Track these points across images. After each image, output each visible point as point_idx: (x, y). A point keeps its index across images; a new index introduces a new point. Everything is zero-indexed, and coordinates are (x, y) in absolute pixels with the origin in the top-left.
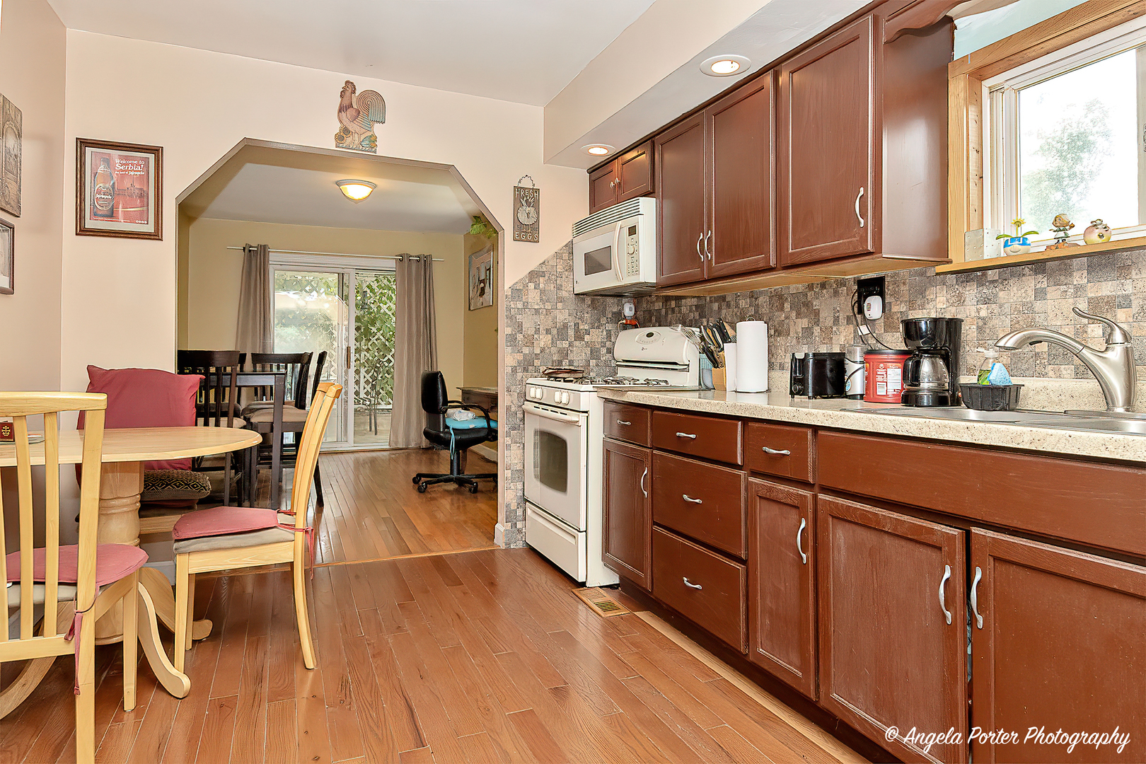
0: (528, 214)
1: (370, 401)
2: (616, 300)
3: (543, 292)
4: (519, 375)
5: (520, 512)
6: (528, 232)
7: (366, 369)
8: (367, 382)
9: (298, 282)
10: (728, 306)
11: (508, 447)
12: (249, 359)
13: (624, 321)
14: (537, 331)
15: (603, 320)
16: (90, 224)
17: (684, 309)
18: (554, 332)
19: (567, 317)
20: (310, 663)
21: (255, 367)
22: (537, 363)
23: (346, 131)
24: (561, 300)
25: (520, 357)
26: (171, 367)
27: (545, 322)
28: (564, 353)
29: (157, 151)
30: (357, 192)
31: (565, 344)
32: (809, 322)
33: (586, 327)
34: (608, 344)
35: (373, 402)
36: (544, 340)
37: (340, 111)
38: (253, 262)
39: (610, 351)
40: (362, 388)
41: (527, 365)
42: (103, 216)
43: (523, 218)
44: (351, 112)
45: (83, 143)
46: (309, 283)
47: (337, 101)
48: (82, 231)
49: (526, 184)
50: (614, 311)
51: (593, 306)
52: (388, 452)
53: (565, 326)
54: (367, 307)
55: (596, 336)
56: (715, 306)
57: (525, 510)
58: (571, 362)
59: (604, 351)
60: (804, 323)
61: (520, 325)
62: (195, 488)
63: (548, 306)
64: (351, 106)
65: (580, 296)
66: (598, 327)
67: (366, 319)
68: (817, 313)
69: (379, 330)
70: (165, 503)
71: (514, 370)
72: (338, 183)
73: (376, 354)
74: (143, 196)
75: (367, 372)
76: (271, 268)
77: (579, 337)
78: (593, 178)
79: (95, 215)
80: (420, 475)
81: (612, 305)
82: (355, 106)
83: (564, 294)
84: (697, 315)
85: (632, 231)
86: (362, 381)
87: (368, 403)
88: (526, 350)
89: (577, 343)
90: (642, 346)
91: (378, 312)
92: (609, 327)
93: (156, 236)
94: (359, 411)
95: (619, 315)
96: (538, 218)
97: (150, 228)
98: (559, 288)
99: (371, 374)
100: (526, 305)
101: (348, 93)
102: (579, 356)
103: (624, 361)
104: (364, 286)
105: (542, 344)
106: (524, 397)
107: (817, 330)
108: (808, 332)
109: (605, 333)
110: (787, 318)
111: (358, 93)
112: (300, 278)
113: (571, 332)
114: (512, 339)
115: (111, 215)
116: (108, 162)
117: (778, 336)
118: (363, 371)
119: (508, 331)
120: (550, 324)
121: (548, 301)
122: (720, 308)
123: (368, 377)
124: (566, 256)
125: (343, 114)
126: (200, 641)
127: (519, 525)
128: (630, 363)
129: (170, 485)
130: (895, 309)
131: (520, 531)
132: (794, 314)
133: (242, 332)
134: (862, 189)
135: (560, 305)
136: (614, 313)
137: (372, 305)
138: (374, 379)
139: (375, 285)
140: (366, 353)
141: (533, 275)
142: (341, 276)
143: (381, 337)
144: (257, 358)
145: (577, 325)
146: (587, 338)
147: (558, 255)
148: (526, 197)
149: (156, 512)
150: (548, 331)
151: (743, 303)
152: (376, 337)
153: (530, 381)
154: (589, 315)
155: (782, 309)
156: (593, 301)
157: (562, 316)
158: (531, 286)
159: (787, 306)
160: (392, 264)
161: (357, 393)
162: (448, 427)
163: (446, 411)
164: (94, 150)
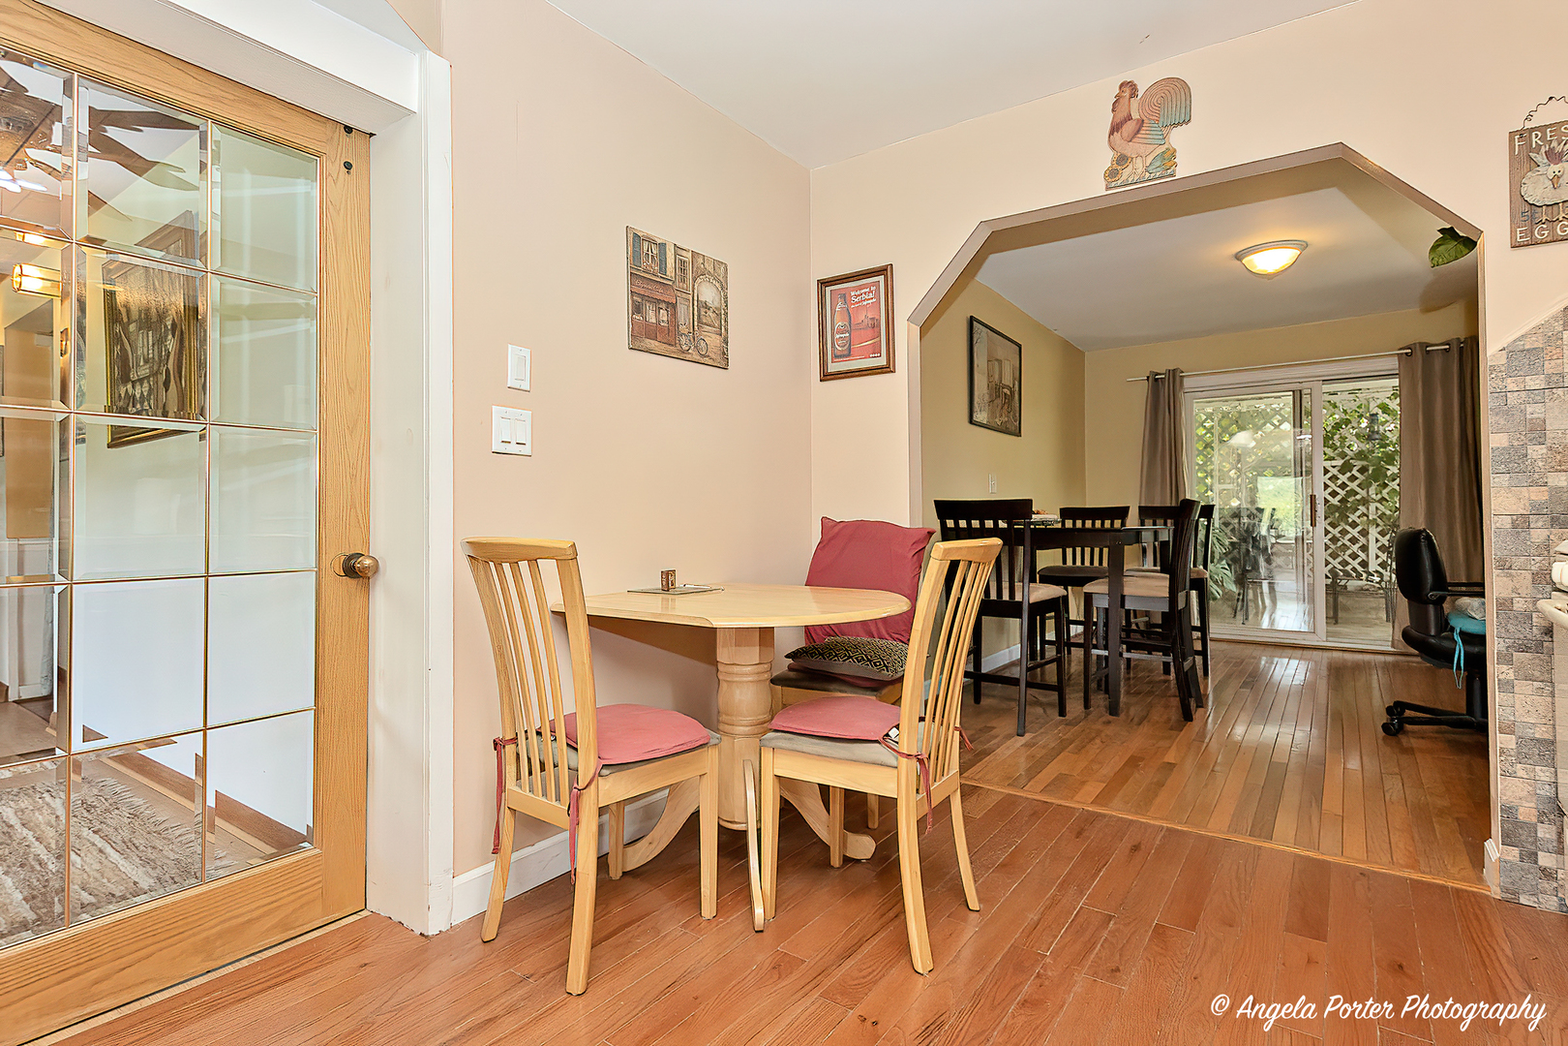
7: (1379, 529)
8: (1382, 547)
9: (1260, 413)
16: (832, 368)
23: (1122, 160)
29: (887, 271)
30: (1270, 261)
37: (1112, 133)
38: (1160, 394)
40: (1372, 556)
42: (844, 356)
44: (1129, 127)
45: (823, 284)
46: (1277, 412)
47: (1108, 118)
48: (826, 376)
54: (1377, 436)
62: (876, 666)
64: (1129, 118)
70: (847, 679)
72: (1239, 257)
74: (875, 326)
75: (1382, 534)
76: (1185, 399)
79: (836, 357)
82: (1135, 116)
86: (1373, 549)
87: (1378, 579)
93: (887, 369)
94: (1367, 590)
97: (882, 361)
99: (1388, 537)
101: (1124, 102)
104: (1372, 405)
111: (1140, 95)
112: (1263, 407)
115: (848, 354)
116: (844, 296)
118: (1373, 532)
123: (1383, 540)
125: (1117, 135)
129: (851, 657)
133: (1149, 481)
137: (1387, 433)
140: (1379, 505)
142: (1298, 396)
149: (837, 688)
160: (1392, 364)
161: (1364, 564)
162: (1452, 629)
163: (1442, 599)
164: (833, 288)
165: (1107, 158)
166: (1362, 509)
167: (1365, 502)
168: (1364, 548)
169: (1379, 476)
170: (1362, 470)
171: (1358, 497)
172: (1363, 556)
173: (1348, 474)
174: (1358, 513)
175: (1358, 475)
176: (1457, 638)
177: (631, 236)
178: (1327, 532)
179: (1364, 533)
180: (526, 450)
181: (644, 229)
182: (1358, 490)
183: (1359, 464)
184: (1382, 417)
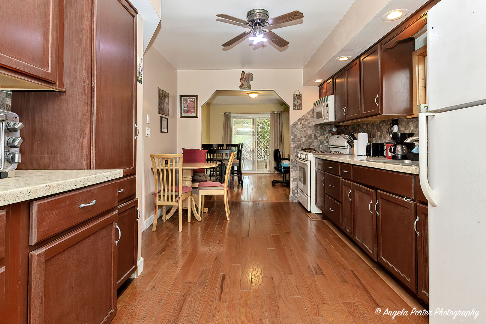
0: (298, 102)
1: (265, 158)
2: (329, 126)
3: (303, 125)
4: (296, 150)
5: (296, 191)
6: (298, 107)
8: (264, 152)
9: (242, 121)
10: (361, 128)
11: (292, 171)
12: (225, 145)
13: (333, 133)
14: (301, 137)
15: (325, 133)
16: (183, 115)
17: (349, 129)
18: (307, 137)
19: (312, 132)
20: (228, 219)
21: (226, 148)
22: (302, 146)
23: (243, 84)
24: (310, 127)
25: (296, 145)
26: (200, 148)
27: (304, 134)
28: (311, 143)
29: (197, 96)
30: (254, 96)
31: (311, 141)
32: (381, 133)
33: (319, 135)
34: (327, 140)
35: (265, 159)
36: (304, 139)
37: (241, 80)
38: (227, 117)
39: (328, 142)
40: (262, 154)
41: (298, 147)
42: (186, 113)
43: (296, 103)
44: (244, 79)
45: (181, 96)
48: (181, 117)
49: (297, 93)
50: (329, 129)
51: (321, 128)
52: (268, 174)
53: (311, 135)
55: (322, 138)
56: (358, 128)
57: (298, 191)
58: (313, 146)
59: (325, 142)
60: (379, 133)
61: (296, 135)
63: (305, 129)
65: (316, 125)
66: (323, 135)
67: (264, 132)
68: (382, 130)
69: (268, 135)
71: (294, 149)
72: (248, 94)
73: (267, 143)
74: (194, 107)
75: (264, 149)
76: (232, 118)
77: (316, 138)
78: (320, 88)
79: (184, 113)
80: (274, 181)
81: (328, 128)
82: (245, 78)
83: (311, 125)
84: (353, 130)
85: (327, 106)
86: (263, 152)
88: (298, 143)
89: (316, 140)
90: (335, 141)
91: (268, 129)
92: (327, 135)
93: (197, 117)
94: (262, 161)
95: (331, 131)
96: (301, 103)
97: (195, 115)
98: (309, 123)
99: (265, 150)
100: (297, 129)
101: (243, 75)
102: (316, 144)
103: (332, 146)
104: (263, 121)
105: (303, 141)
106: (296, 156)
107: (383, 136)
108: (380, 136)
109: (326, 137)
110: (375, 131)
111: (245, 74)
113: (313, 137)
114: (293, 139)
115: (187, 113)
116: (186, 100)
117: (373, 137)
118: (263, 148)
119: (292, 137)
120: (306, 134)
121: (305, 127)
122: (359, 129)
123: (264, 150)
124: (311, 113)
125: (242, 80)
126: (205, 213)
127: (296, 195)
128: (334, 146)
130: (401, 129)
131: (296, 197)
132: (377, 131)
134: (377, 95)
135: (309, 129)
136: (329, 130)
137: (265, 127)
138: (266, 151)
139: (266, 121)
141: (300, 120)
142: (253, 120)
143: (269, 138)
144: (227, 145)
145: (315, 135)
146: (319, 138)
147: (308, 113)
148: (297, 97)
150: (305, 137)
151: (364, 127)
152: (267, 138)
153: (299, 152)
154: (320, 131)
155: (374, 129)
156: (321, 127)
157: (310, 132)
158: (299, 123)
159: (375, 128)
160: (269, 115)
161: (261, 156)
162: (282, 166)
163: (280, 161)
164: (183, 98)
165: (240, 84)
166: (261, 144)
167: (261, 142)
168: (261, 152)
169: (264, 137)
170: (261, 135)
171: (260, 141)
172: (261, 154)
173: (258, 136)
174: (260, 145)
175: (260, 136)
176: (283, 168)
177: (159, 90)
178: (258, 149)
179: (261, 149)
180: (149, 136)
181: (161, 88)
182: (260, 139)
183: (260, 134)
184: (264, 124)
